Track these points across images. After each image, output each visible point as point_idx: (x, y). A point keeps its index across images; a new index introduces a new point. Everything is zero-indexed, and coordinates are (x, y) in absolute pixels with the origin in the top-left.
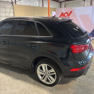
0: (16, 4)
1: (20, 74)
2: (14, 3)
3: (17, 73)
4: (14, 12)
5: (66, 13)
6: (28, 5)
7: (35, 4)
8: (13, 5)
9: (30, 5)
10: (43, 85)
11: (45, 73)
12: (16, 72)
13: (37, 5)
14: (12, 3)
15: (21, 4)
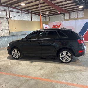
2: (9, 19)
4: (9, 26)
5: (57, 25)
6: (20, 19)
9: (22, 20)
14: (7, 18)
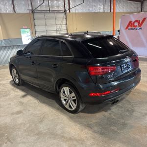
0: (70, 12)
1: (48, 99)
2: (68, 11)
3: (45, 98)
5: (136, 21)
7: (98, 9)
8: (66, 14)
10: (65, 111)
11: (67, 97)
12: (45, 96)
13: (102, 11)
15: (76, 12)
